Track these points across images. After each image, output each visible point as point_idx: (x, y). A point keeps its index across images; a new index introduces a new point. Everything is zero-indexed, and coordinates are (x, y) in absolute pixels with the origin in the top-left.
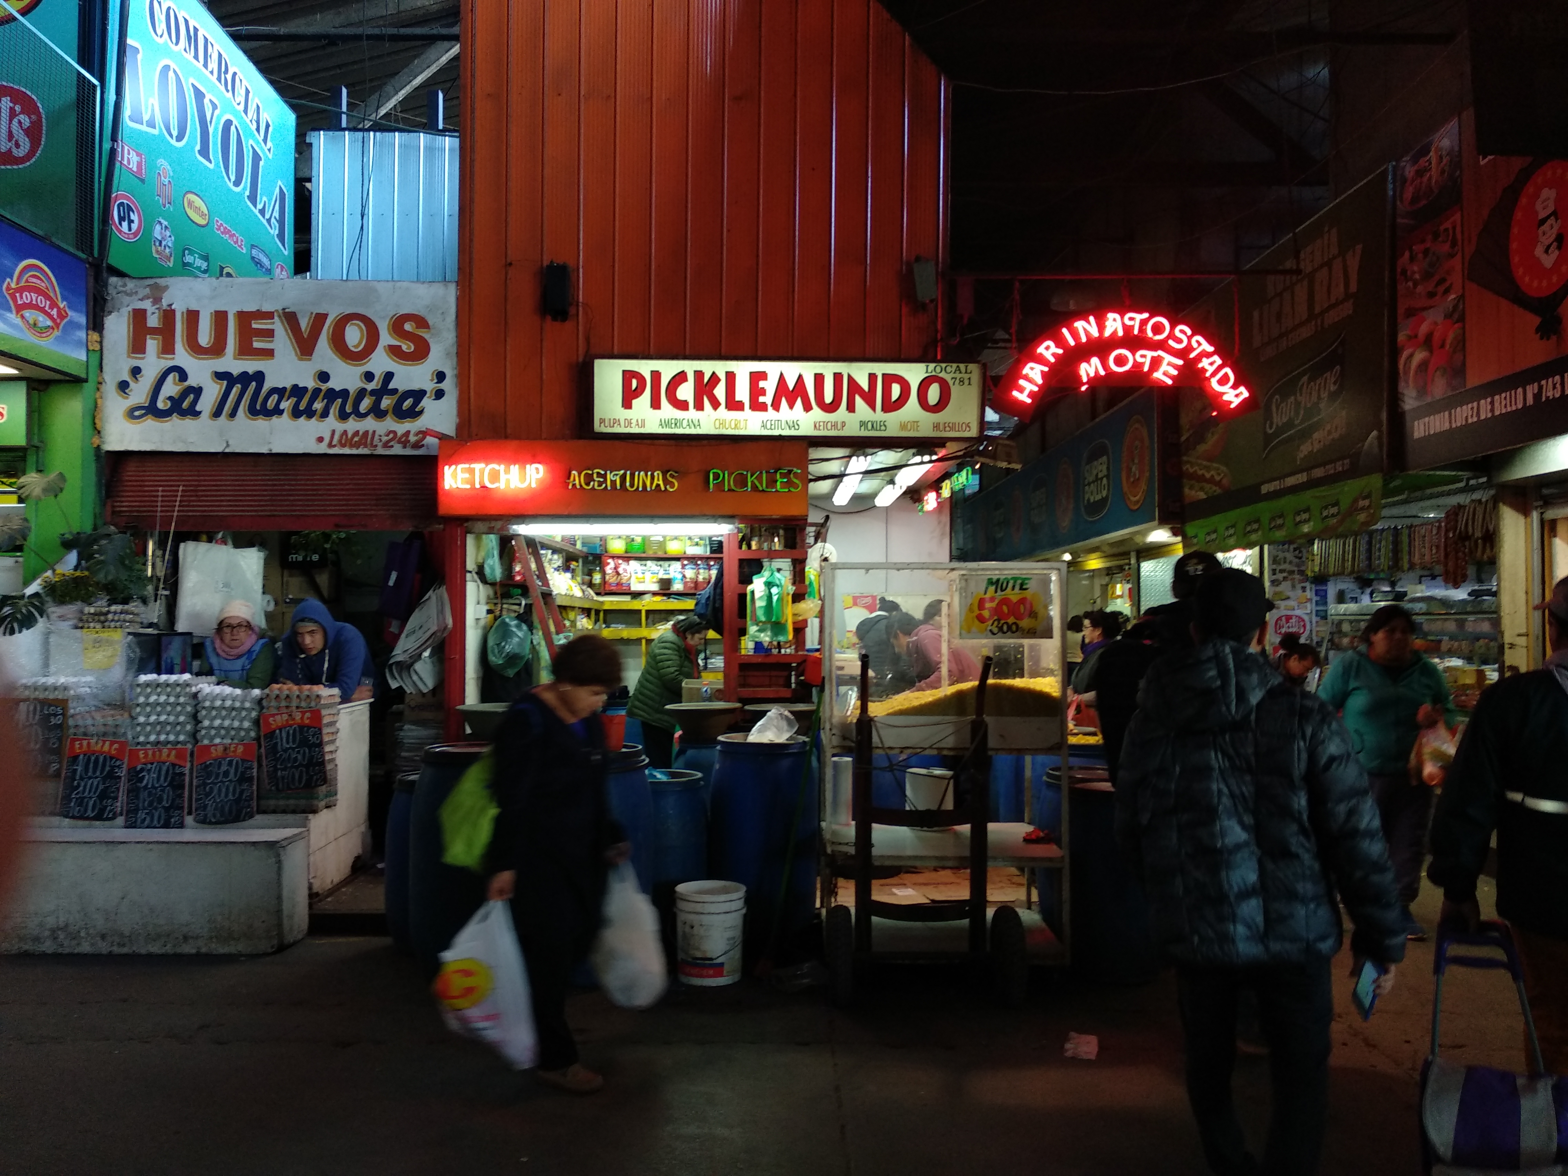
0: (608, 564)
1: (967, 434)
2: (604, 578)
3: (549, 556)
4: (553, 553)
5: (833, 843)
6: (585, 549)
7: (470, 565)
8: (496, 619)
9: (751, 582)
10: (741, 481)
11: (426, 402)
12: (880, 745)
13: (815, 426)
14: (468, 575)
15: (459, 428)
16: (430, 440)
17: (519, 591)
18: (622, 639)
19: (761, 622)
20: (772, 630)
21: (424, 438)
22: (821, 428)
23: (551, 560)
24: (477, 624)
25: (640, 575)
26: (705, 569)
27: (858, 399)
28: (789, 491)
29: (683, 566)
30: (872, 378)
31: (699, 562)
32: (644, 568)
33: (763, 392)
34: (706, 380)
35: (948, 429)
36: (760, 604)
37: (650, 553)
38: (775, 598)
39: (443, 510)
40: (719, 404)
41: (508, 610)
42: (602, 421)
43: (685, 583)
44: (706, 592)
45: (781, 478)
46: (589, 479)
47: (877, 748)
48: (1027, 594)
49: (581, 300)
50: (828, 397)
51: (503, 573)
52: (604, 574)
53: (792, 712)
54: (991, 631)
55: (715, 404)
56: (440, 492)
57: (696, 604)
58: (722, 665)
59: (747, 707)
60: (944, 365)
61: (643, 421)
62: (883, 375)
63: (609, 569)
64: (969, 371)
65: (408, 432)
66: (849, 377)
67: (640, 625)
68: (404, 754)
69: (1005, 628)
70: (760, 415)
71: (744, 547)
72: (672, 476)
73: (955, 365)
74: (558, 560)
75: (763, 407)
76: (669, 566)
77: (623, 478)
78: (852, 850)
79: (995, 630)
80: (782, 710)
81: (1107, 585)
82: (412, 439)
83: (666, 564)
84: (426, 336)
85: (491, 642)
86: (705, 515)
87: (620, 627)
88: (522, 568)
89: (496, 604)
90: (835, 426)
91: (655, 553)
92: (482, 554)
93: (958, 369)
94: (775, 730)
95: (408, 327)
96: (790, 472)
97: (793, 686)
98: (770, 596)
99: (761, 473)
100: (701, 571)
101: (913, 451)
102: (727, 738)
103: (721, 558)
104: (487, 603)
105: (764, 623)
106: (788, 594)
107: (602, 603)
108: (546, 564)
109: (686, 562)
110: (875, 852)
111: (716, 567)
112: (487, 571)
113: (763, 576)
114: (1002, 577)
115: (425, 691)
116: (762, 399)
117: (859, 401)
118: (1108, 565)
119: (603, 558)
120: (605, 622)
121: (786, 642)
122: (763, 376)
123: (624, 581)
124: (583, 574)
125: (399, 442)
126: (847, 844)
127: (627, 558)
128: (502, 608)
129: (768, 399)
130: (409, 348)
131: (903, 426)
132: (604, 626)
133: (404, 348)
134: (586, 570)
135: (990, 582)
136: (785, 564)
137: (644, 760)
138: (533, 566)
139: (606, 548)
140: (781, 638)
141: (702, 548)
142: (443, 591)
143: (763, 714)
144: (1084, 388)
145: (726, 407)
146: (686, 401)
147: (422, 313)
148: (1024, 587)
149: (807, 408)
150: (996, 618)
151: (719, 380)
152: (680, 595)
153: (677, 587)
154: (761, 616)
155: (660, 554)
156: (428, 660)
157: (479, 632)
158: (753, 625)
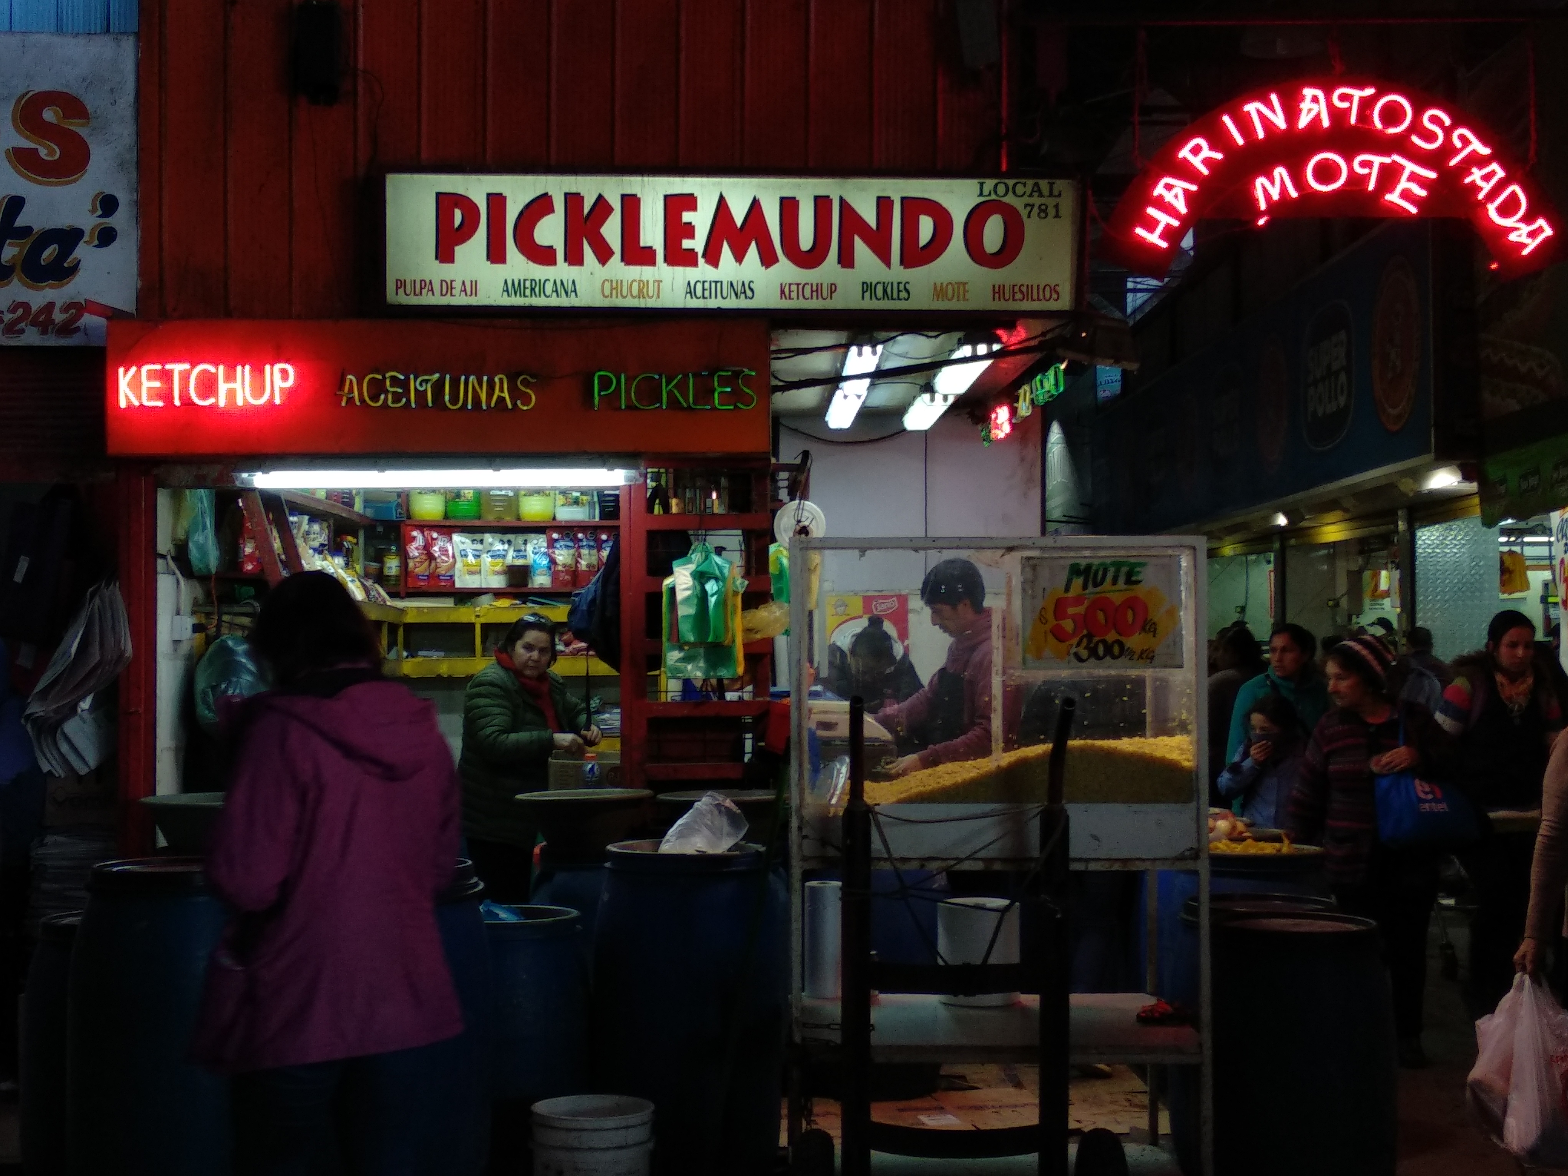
0: (414, 538)
1: (1053, 306)
2: (404, 565)
3: (305, 526)
4: (311, 521)
5: (805, 1025)
6: (369, 513)
7: (164, 544)
8: (208, 641)
9: (670, 572)
10: (651, 392)
11: (83, 251)
12: (886, 856)
13: (782, 292)
14: (160, 562)
15: (142, 297)
16: (89, 320)
17: (252, 591)
18: (439, 677)
19: (687, 643)
20: (707, 661)
21: (79, 316)
22: (794, 295)
23: (308, 533)
24: (175, 650)
25: (471, 559)
26: (590, 547)
27: (859, 245)
28: (736, 407)
29: (551, 544)
30: (884, 205)
31: (580, 536)
32: (479, 547)
33: (689, 231)
34: (586, 210)
35: (1019, 296)
36: (685, 611)
37: (490, 519)
38: (712, 600)
39: (115, 446)
40: (611, 253)
41: (231, 625)
42: (400, 284)
43: (555, 576)
44: (588, 590)
45: (720, 385)
46: (377, 389)
47: (880, 859)
48: (1140, 591)
49: (361, 66)
50: (806, 239)
51: (221, 558)
52: (404, 557)
53: (737, 803)
54: (1076, 655)
55: (603, 254)
56: (110, 412)
57: (571, 614)
58: (618, 724)
59: (662, 797)
60: (1011, 182)
61: (474, 284)
62: (903, 199)
63: (414, 550)
64: (1056, 193)
65: (51, 306)
66: (842, 201)
67: (472, 652)
68: (45, 886)
69: (1101, 650)
70: (683, 274)
71: (657, 509)
72: (525, 383)
73: (1030, 183)
74: (321, 534)
75: (688, 259)
76: (525, 542)
77: (438, 388)
78: (836, 1037)
79: (1084, 653)
80: (720, 798)
81: (1360, 572)
82: (58, 317)
83: (519, 539)
84: (83, 132)
85: (201, 684)
86: (585, 453)
87: (435, 655)
88: (256, 548)
89: (208, 615)
90: (817, 290)
91: (500, 519)
92: (184, 524)
93: (1037, 189)
94: (706, 832)
95: (49, 115)
96: (736, 375)
97: (747, 758)
98: (703, 597)
99: (686, 377)
100: (585, 552)
101: (957, 335)
102: (624, 847)
103: (617, 528)
104: (193, 613)
105: (692, 645)
106: (736, 593)
107: (402, 611)
108: (299, 542)
109: (555, 536)
110: (875, 1039)
111: (611, 543)
112: (194, 553)
113: (690, 562)
114: (1096, 562)
115: (83, 770)
116: (687, 244)
117: (860, 247)
118: (1358, 533)
119: (403, 528)
120: (406, 647)
121: (733, 680)
122: (689, 202)
123: (442, 571)
124: (367, 558)
125: (34, 323)
126: (828, 1026)
127: (447, 527)
128: (220, 620)
129: (697, 244)
130: (51, 152)
131: (939, 291)
132: (405, 654)
133: (43, 153)
134: (371, 551)
135: (1075, 570)
136: (732, 539)
137: (476, 885)
138: (277, 545)
139: (408, 511)
140: (724, 673)
141: (587, 508)
142: (115, 593)
143: (689, 805)
144: (1261, 222)
145: (623, 260)
146: (551, 247)
147: (75, 90)
148: (1134, 578)
149: (768, 259)
150: (1085, 632)
151: (609, 210)
152: (545, 596)
153: (541, 580)
154: (688, 634)
155: (509, 520)
156: (86, 715)
157: (180, 665)
158: (673, 649)
